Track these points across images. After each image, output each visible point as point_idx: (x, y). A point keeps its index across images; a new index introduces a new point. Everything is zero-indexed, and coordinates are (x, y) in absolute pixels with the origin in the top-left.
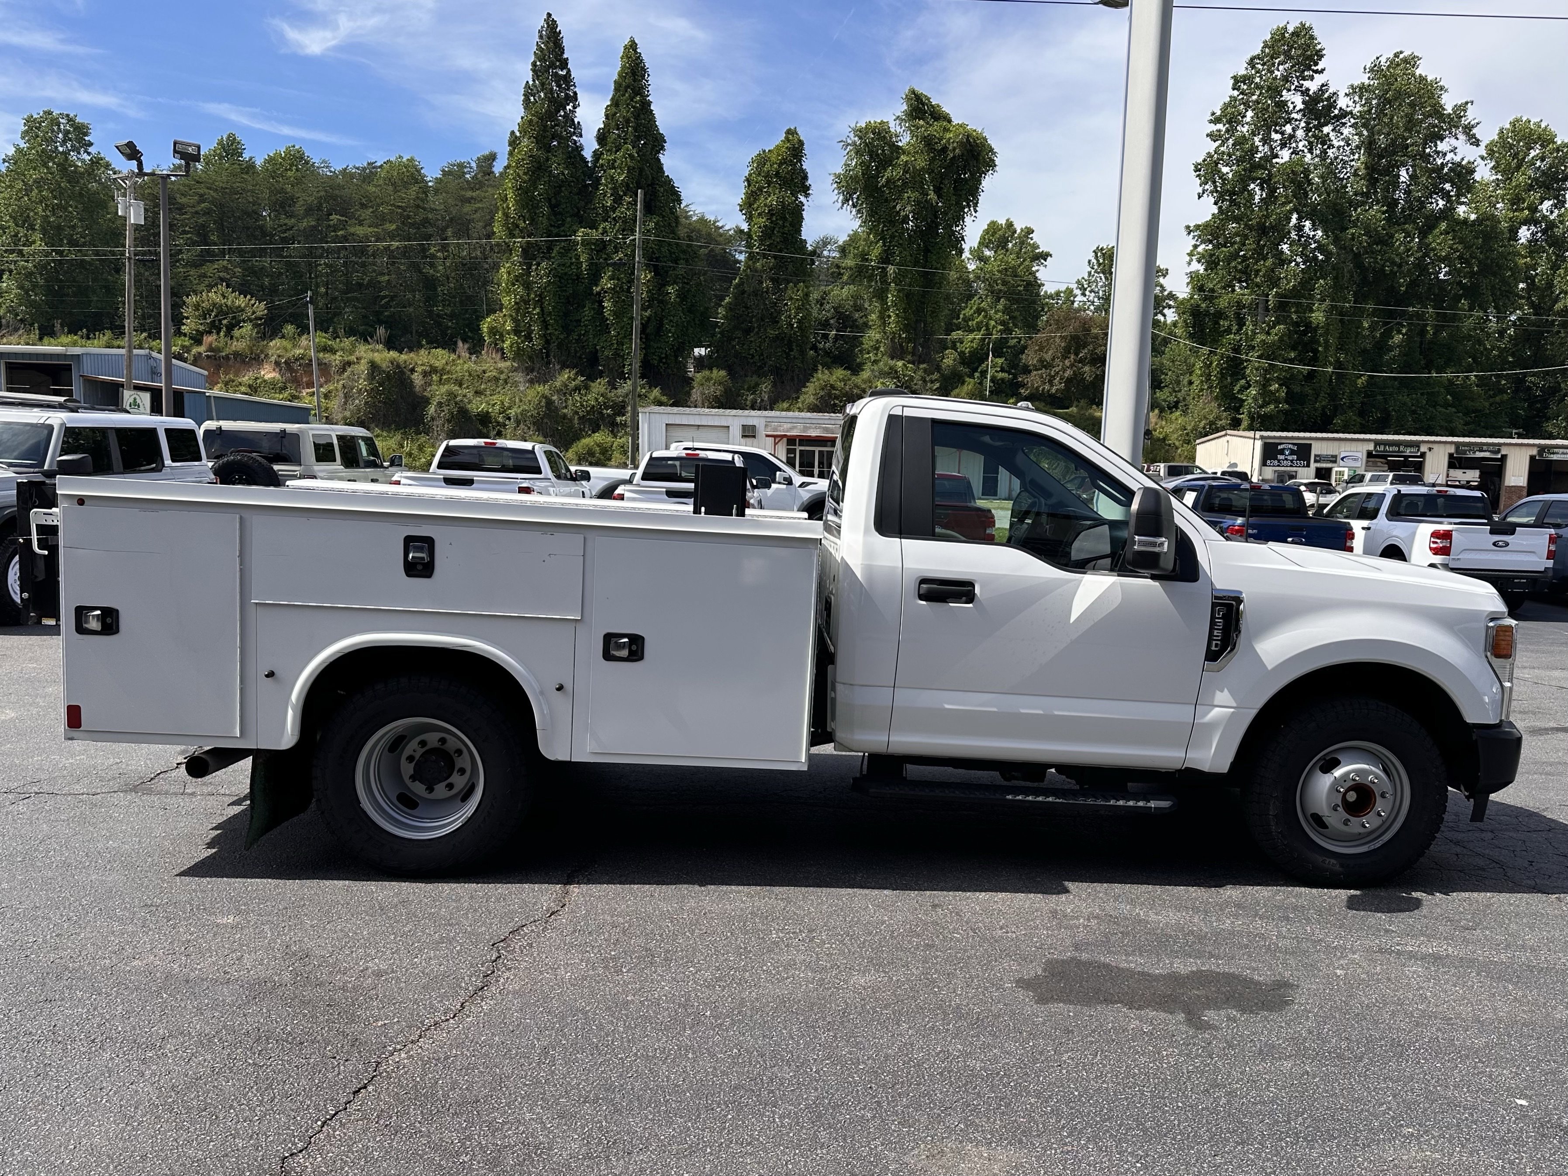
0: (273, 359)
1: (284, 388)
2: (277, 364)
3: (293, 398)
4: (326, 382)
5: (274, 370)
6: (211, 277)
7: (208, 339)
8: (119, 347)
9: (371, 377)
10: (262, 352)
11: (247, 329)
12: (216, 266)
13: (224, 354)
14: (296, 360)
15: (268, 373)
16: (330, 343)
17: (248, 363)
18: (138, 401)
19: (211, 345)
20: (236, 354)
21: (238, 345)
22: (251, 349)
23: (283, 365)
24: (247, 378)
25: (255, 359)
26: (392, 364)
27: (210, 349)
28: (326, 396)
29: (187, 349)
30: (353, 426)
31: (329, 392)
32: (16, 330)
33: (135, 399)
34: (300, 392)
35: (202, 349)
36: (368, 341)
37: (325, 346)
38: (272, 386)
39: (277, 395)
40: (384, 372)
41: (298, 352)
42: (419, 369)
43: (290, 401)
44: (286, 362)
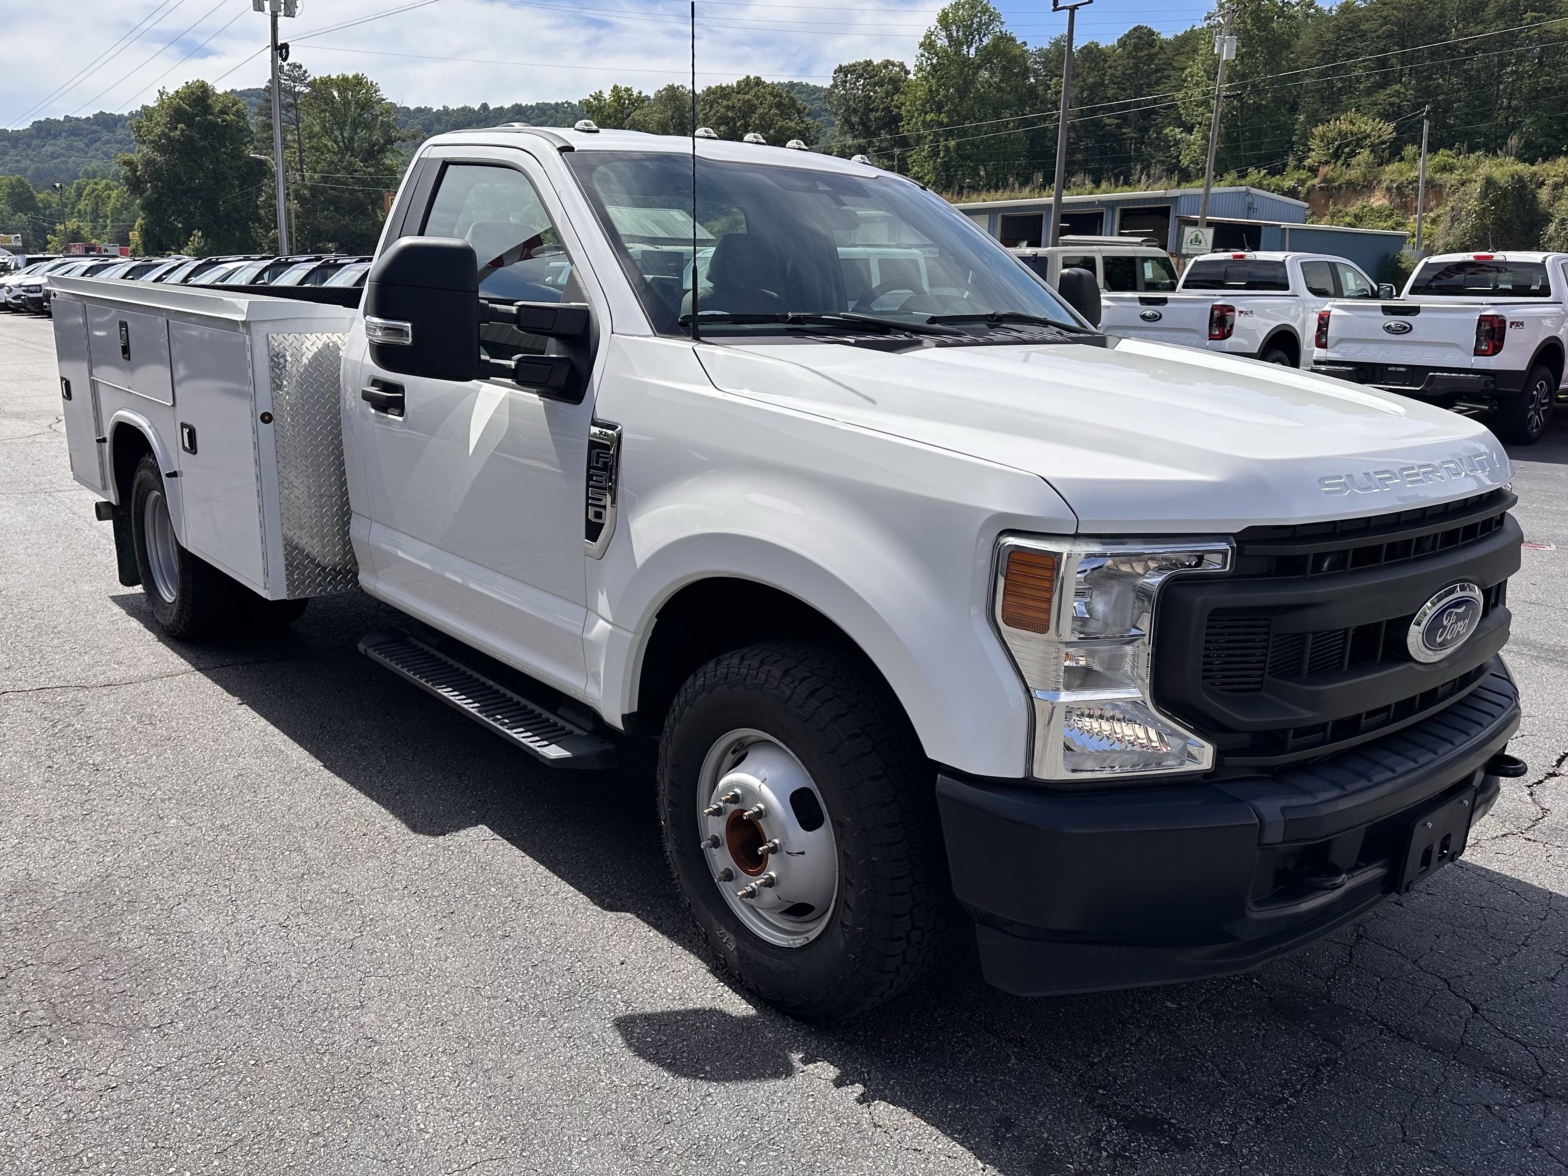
0: (1385, 184)
1: (1389, 216)
2: (1389, 189)
3: (1399, 224)
4: (1437, 206)
5: (1384, 197)
6: (1381, 104)
7: (1323, 170)
8: (1240, 186)
9: (1484, 195)
10: (1375, 178)
11: (1364, 156)
12: (1388, 92)
13: (1337, 184)
14: (1410, 183)
15: (1378, 201)
16: (1451, 160)
17: (1360, 190)
18: (1200, 237)
19: (1326, 176)
20: (1350, 183)
21: (1354, 174)
22: (1365, 175)
23: (1394, 191)
24: (1355, 208)
25: (1366, 187)
26: (1513, 178)
27: (1325, 180)
28: (1434, 221)
29: (1302, 182)
30: (1455, 252)
31: (1439, 216)
32: (1160, 178)
33: (1197, 235)
34: (1408, 218)
35: (1316, 181)
36: (1497, 155)
37: (1445, 165)
38: (1380, 214)
39: (1381, 224)
40: (1500, 188)
41: (1412, 174)
42: (1549, 182)
43: (1393, 229)
44: (1398, 187)
